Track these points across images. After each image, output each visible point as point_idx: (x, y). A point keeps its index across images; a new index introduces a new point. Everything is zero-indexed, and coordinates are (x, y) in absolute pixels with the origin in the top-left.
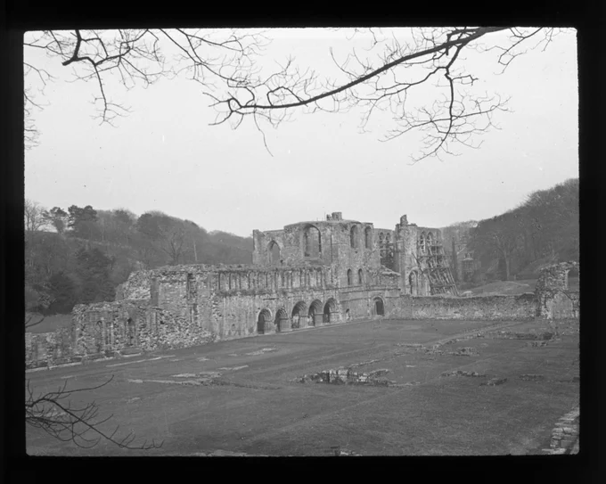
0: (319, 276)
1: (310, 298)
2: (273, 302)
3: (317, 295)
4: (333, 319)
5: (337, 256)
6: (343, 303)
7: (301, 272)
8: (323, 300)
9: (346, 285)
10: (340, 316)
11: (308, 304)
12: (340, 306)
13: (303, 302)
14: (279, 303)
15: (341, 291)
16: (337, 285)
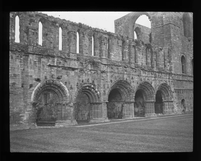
0: (149, 55)
1: (136, 79)
2: (72, 73)
3: (146, 76)
4: (167, 109)
5: (169, 38)
6: (178, 91)
7: (124, 42)
8: (155, 84)
9: (180, 72)
10: (175, 105)
11: (134, 86)
12: (174, 94)
13: (126, 82)
14: (84, 78)
15: (176, 78)
16: (171, 70)
